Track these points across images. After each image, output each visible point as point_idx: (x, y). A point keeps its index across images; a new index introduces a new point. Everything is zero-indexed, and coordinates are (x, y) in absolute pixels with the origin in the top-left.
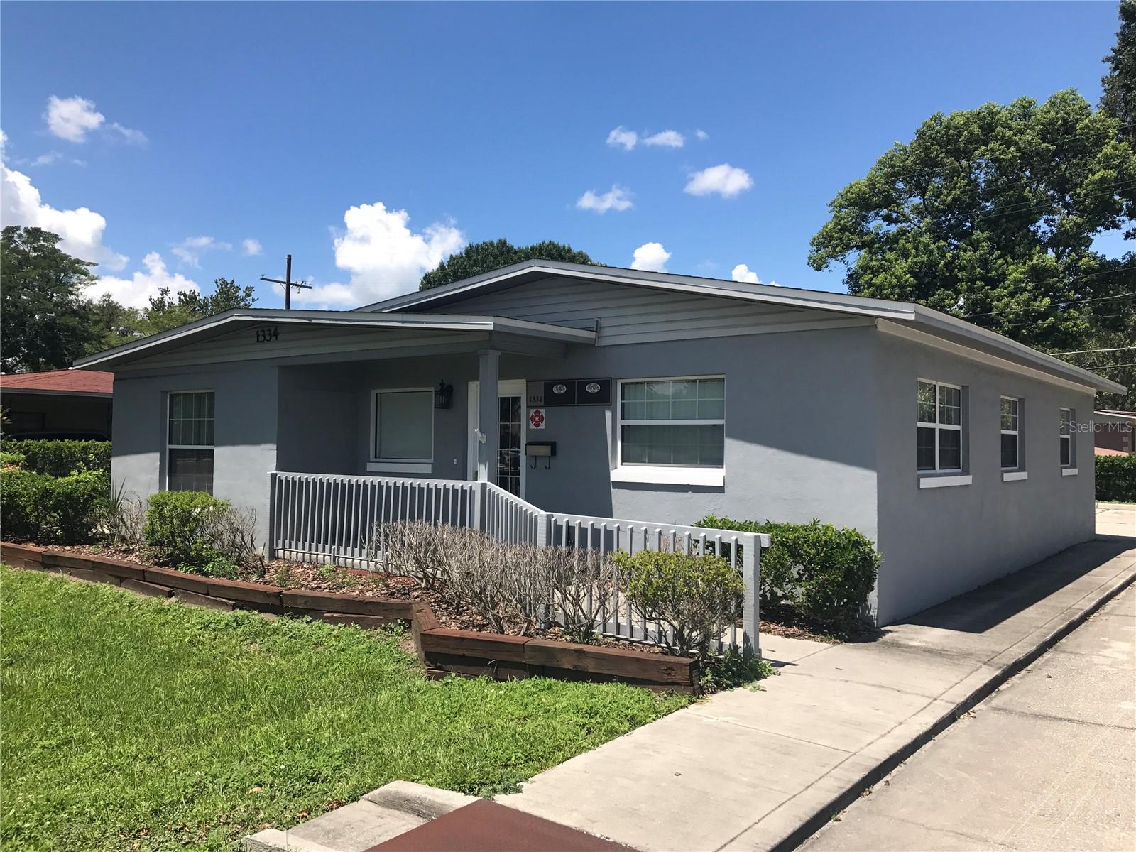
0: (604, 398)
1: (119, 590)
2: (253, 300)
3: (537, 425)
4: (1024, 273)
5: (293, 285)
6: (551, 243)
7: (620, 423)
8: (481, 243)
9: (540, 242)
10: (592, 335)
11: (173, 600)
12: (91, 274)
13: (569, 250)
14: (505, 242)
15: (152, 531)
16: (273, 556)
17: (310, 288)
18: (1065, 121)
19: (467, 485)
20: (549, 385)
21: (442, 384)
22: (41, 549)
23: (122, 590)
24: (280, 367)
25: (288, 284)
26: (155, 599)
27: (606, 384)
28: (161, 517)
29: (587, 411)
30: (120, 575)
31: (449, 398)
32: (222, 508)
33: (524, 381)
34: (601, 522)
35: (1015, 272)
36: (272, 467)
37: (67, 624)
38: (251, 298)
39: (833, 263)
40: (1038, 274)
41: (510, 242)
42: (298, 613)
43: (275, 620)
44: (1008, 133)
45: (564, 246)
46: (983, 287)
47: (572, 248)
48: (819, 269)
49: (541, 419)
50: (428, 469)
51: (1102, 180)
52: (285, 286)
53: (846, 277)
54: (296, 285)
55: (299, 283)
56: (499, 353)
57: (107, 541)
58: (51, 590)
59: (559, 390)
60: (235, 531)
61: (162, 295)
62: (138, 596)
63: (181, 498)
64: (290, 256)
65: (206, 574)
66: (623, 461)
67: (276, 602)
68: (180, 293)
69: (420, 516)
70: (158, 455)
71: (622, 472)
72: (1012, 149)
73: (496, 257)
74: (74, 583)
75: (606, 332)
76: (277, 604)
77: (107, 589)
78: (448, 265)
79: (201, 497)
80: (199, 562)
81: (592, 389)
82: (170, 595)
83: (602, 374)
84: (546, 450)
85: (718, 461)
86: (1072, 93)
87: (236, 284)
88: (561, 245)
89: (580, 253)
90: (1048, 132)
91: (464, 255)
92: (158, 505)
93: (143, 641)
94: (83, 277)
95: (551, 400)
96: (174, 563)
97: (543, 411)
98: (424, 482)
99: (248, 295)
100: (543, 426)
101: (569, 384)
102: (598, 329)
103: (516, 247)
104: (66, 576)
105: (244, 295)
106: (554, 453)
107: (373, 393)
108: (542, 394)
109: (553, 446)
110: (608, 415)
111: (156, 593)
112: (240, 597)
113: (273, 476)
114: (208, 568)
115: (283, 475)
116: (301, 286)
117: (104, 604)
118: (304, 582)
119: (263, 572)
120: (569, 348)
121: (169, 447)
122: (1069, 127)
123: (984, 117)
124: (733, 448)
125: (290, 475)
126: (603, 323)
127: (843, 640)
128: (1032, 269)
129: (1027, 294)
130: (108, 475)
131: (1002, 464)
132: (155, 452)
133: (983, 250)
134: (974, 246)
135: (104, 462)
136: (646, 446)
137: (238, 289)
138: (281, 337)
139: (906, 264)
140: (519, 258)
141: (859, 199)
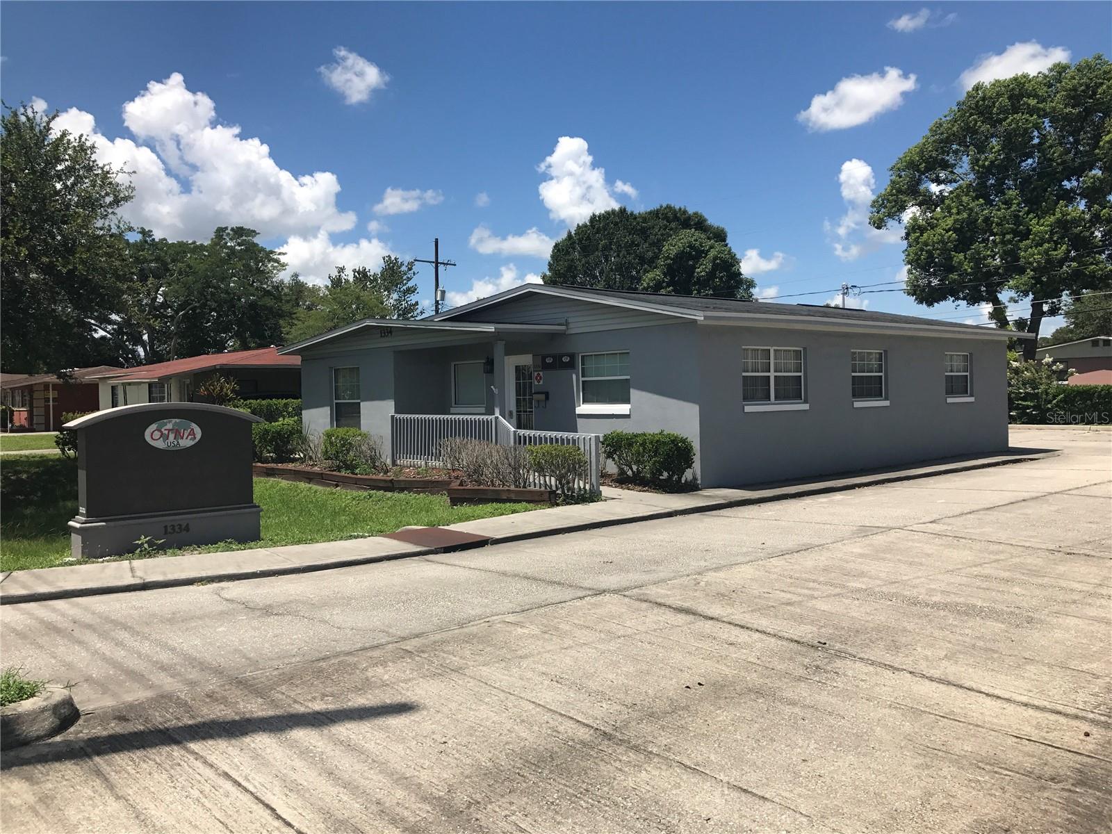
0: (571, 365)
1: (308, 485)
2: (414, 274)
3: (539, 382)
4: (1051, 226)
5: (441, 263)
6: (668, 207)
7: (581, 379)
8: (603, 212)
10: (563, 328)
11: (339, 488)
12: (282, 261)
13: (685, 212)
14: (625, 209)
15: (326, 451)
16: (394, 463)
17: (455, 265)
18: (1088, 86)
19: (490, 417)
20: (544, 358)
21: (488, 358)
22: (265, 465)
23: (310, 485)
24: (394, 352)
25: (437, 263)
26: (328, 489)
27: (572, 357)
28: (331, 443)
29: (563, 373)
30: (309, 477)
31: (489, 366)
32: (365, 436)
33: (531, 355)
34: (571, 435)
35: (1040, 226)
36: (392, 412)
37: (282, 501)
38: (412, 272)
39: (891, 223)
40: (1064, 225)
41: (629, 210)
42: (402, 490)
43: (389, 494)
44: (1032, 102)
45: (680, 209)
46: (1013, 238)
47: (688, 209)
48: (879, 228)
49: (541, 378)
50: (483, 410)
52: (434, 265)
53: (904, 235)
54: (443, 263)
55: (446, 262)
56: (504, 342)
57: (302, 460)
58: (272, 487)
59: (549, 360)
60: (372, 449)
61: (339, 273)
62: (320, 488)
63: (342, 431)
64: (437, 239)
65: (356, 474)
66: (584, 402)
67: (390, 485)
68: (354, 271)
69: (484, 439)
70: (329, 408)
71: (584, 409)
72: (1035, 117)
73: (616, 224)
74: (284, 483)
75: (571, 326)
76: (391, 486)
77: (303, 485)
78: (575, 234)
79: (352, 430)
80: (351, 467)
81: (566, 359)
82: (337, 486)
83: (571, 351)
84: (542, 397)
85: (626, 400)
86: (1099, 58)
87: (400, 261)
88: (677, 207)
89: (696, 214)
90: (1074, 97)
91: (588, 224)
92: (329, 436)
93: (322, 507)
94: (276, 264)
95: (546, 367)
96: (339, 469)
97: (541, 373)
98: (481, 417)
99: (410, 269)
100: (541, 382)
101: (554, 357)
102: (567, 324)
103: (636, 212)
104: (280, 480)
105: (406, 269)
106: (547, 398)
107: (452, 364)
108: (540, 364)
109: (547, 395)
110: (574, 376)
111: (328, 485)
112: (372, 484)
113: (393, 417)
114: (357, 471)
115: (398, 416)
116: (447, 264)
117: (302, 492)
118: (409, 474)
119: (386, 472)
120: (553, 336)
121: (335, 401)
122: (1091, 90)
123: (1013, 89)
124: (634, 394)
125: (402, 416)
126: (570, 320)
127: (667, 492)
128: (1058, 221)
129: (1046, 246)
130: (301, 421)
131: (854, 396)
132: (327, 406)
133: (1014, 207)
134: (1008, 203)
135: (298, 412)
136: (595, 393)
137: (402, 264)
138: (393, 334)
139: (950, 221)
140: (638, 223)
141: (911, 165)
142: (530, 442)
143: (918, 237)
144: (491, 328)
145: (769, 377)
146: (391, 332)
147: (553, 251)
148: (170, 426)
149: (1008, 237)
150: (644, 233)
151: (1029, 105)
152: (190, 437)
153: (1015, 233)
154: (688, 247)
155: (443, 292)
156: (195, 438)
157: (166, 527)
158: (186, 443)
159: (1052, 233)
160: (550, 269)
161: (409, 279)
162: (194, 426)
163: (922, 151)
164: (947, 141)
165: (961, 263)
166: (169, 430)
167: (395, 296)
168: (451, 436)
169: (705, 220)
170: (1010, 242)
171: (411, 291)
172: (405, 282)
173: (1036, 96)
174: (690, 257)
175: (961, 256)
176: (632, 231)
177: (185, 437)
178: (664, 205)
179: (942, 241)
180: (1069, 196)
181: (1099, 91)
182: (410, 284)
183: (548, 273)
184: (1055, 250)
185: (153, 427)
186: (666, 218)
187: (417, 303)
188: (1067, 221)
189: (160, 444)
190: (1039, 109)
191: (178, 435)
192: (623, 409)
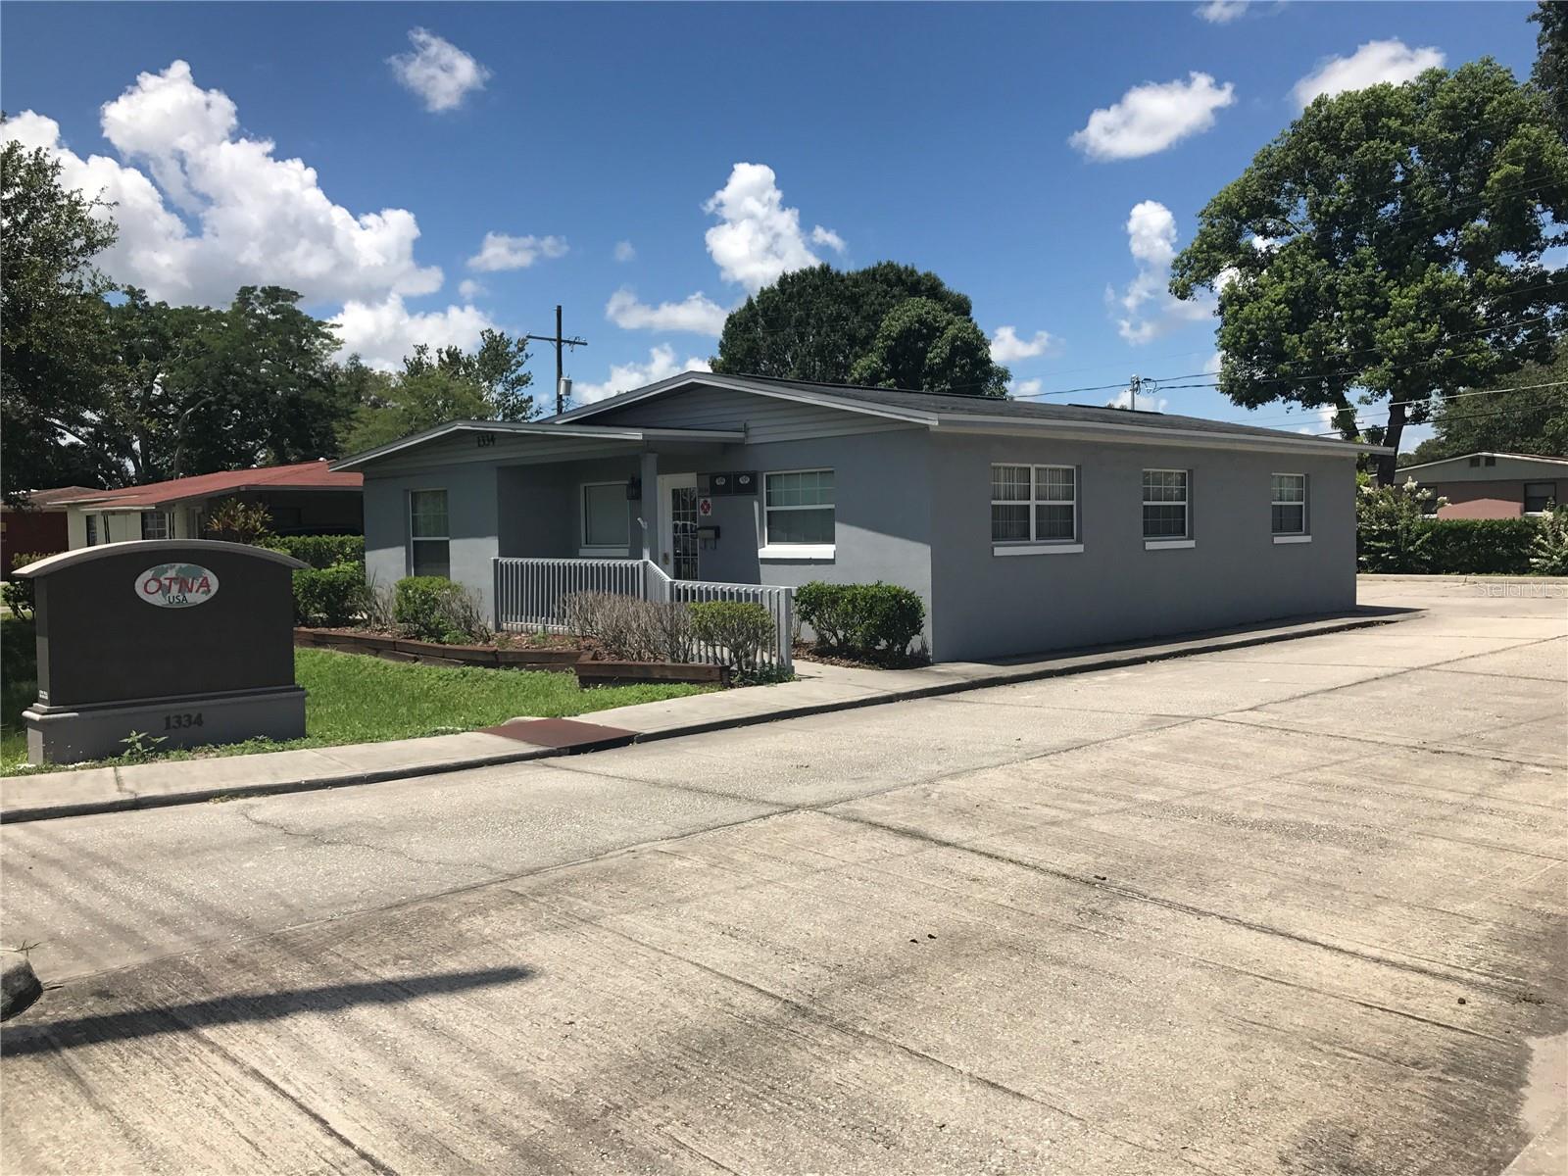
0: (752, 489)
1: (375, 660)
2: (527, 356)
3: (706, 512)
4: (1418, 298)
5: (565, 341)
6: (890, 265)
7: (766, 509)
8: (797, 271)
9: (876, 265)
10: (741, 435)
11: (418, 663)
12: (336, 337)
13: (913, 272)
14: (828, 268)
15: (400, 610)
16: (498, 628)
17: (586, 344)
18: (1471, 103)
19: (636, 563)
20: (713, 477)
21: (633, 478)
22: (312, 630)
23: (377, 659)
24: (499, 468)
25: (559, 341)
26: (404, 664)
27: (754, 477)
28: (408, 599)
29: (741, 499)
30: (376, 647)
31: (635, 490)
32: (456, 589)
33: (695, 474)
34: (751, 588)
35: (1402, 299)
36: (495, 555)
37: (338, 682)
38: (523, 354)
39: (1199, 291)
41: (834, 268)
42: (509, 666)
43: (492, 672)
44: (1395, 123)
45: (906, 268)
46: (1366, 314)
47: (916, 268)
48: (1183, 297)
49: (709, 507)
50: (626, 552)
51: (1508, 178)
52: (555, 343)
53: (1217, 308)
54: (569, 342)
55: (572, 340)
56: (656, 455)
57: (365, 623)
58: (323, 661)
59: (721, 482)
60: (466, 607)
61: (418, 354)
62: (391, 663)
63: (422, 582)
64: (560, 307)
65: (444, 643)
66: (769, 541)
67: (493, 658)
68: (440, 351)
70: (404, 548)
71: (769, 550)
72: (1399, 144)
73: (816, 288)
74: (340, 656)
75: (751, 432)
76: (495, 660)
77: (367, 659)
79: (438, 580)
80: (437, 633)
81: (744, 480)
82: (416, 660)
83: (751, 468)
84: (711, 534)
85: (829, 539)
86: (1488, 62)
87: (506, 337)
88: (902, 266)
89: (928, 275)
90: (1452, 117)
91: (776, 287)
92: (404, 588)
93: (395, 689)
94: (327, 341)
95: (715, 490)
96: (418, 635)
97: (709, 500)
98: (624, 562)
99: (521, 350)
100: (709, 514)
101: (726, 476)
102: (746, 430)
103: (844, 272)
104: (334, 651)
105: (516, 349)
106: (718, 535)
107: (582, 487)
108: (708, 486)
109: (717, 531)
110: (756, 505)
111: (404, 659)
112: (467, 656)
113: (496, 561)
114: (446, 638)
115: (504, 560)
116: (575, 343)
117: (365, 668)
118: (521, 643)
119: (487, 640)
120: (727, 447)
121: (413, 539)
122: (1476, 107)
123: (1369, 106)
124: (840, 529)
125: (509, 560)
126: (750, 425)
127: (885, 668)
128: (1428, 291)
129: (1411, 325)
130: (363, 566)
131: (1146, 534)
132: (402, 545)
133: (1368, 271)
134: (1360, 265)
135: (359, 554)
136: (785, 528)
137: (509, 342)
138: (496, 442)
139: (1281, 289)
140: (847, 288)
141: (1228, 210)
142: (694, 597)
143: (1237, 312)
144: (637, 435)
145: (1028, 506)
146: (493, 440)
147: (726, 326)
148: (172, 573)
149: (1359, 312)
150: (854, 301)
151: (1390, 128)
152: (202, 589)
153: (1368, 306)
154: (917, 322)
155: (569, 384)
156: (209, 591)
157: (168, 719)
158: (197, 597)
159: (1419, 308)
160: (722, 352)
161: (519, 364)
162: (208, 573)
163: (1243, 190)
164: (1278, 177)
165: (1294, 349)
166: (171, 579)
167: (499, 388)
168: (581, 589)
169: (941, 285)
170: (1361, 319)
171: (523, 381)
172: (513, 368)
173: (1400, 115)
174: (920, 336)
175: (1295, 338)
176: (839, 298)
177: (195, 589)
178: (884, 263)
179: (1269, 318)
180: (1443, 257)
181: (1488, 108)
182: (521, 371)
183: (719, 357)
184: (1423, 331)
185: (148, 574)
186: (887, 281)
187: (531, 399)
188: (1439, 291)
189: (158, 600)
190: (1404, 133)
191: (184, 587)
192: (824, 551)
